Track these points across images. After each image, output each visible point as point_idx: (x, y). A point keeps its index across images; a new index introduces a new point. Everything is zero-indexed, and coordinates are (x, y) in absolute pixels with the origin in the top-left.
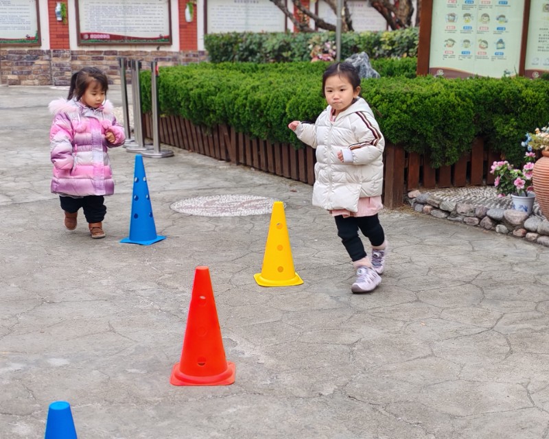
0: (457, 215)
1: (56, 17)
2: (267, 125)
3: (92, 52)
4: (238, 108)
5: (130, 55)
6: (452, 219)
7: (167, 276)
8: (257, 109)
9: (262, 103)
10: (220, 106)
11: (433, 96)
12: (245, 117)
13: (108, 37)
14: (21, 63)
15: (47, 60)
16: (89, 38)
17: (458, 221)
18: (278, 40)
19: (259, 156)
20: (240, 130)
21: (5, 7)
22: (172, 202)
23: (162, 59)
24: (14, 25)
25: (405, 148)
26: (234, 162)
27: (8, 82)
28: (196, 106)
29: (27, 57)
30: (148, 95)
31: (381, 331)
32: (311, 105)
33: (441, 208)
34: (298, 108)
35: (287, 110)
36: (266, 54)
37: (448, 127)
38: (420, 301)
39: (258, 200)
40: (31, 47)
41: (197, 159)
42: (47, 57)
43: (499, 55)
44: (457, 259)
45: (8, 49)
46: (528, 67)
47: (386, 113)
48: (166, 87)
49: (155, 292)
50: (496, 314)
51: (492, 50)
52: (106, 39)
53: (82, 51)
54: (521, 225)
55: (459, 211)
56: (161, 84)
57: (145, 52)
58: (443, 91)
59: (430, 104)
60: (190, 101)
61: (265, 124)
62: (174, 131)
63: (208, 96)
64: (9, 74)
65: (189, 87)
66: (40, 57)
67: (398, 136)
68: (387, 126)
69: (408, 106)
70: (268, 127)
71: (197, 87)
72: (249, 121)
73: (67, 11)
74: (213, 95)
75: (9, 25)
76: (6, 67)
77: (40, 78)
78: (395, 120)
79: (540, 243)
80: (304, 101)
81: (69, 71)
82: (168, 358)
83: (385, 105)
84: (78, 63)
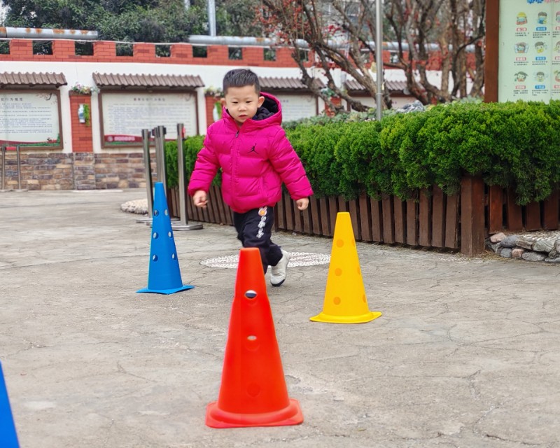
0: (557, 255)
1: (79, 119)
3: (116, 154)
6: (552, 260)
7: (197, 319)
9: (305, 149)
11: (518, 113)
13: (133, 139)
14: (42, 167)
15: (69, 164)
16: (114, 141)
19: (302, 218)
21: (26, 110)
22: (202, 260)
24: (35, 128)
25: (485, 179)
27: (28, 187)
29: (49, 161)
30: (174, 165)
31: (505, 362)
32: (366, 141)
33: (535, 249)
34: (348, 148)
35: (335, 153)
37: (538, 151)
38: (547, 332)
39: (305, 256)
40: (53, 150)
42: (69, 161)
45: (29, 153)
47: (460, 136)
49: (181, 333)
52: (131, 141)
53: (106, 154)
56: (188, 150)
58: (529, 108)
59: (514, 122)
64: (29, 179)
66: (62, 161)
67: (477, 163)
68: (462, 152)
69: (487, 125)
70: (312, 178)
73: (90, 113)
75: (30, 128)
76: (26, 172)
77: (62, 182)
78: (472, 143)
80: (356, 138)
81: (92, 174)
82: (200, 398)
83: (458, 128)
84: (102, 166)
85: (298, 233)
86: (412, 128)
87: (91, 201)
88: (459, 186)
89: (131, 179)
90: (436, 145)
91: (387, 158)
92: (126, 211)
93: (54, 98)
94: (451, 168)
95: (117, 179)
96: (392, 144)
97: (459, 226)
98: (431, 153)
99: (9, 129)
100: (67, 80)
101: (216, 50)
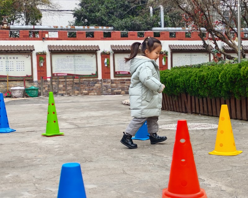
1: (105, 65)
2: (208, 89)
3: (120, 80)
4: (192, 82)
9: (205, 77)
10: (182, 83)
13: (128, 73)
14: (89, 85)
15: (100, 84)
16: (119, 74)
19: (203, 108)
20: (193, 94)
21: (83, 61)
24: (87, 69)
26: (190, 113)
27: (83, 94)
29: (92, 83)
32: (234, 73)
34: (226, 76)
35: (219, 78)
40: (94, 78)
41: (170, 113)
42: (100, 82)
45: (84, 79)
49: (150, 157)
52: (126, 74)
53: (116, 80)
61: (206, 88)
63: (176, 79)
64: (84, 90)
66: (98, 83)
72: (198, 88)
73: (110, 62)
75: (84, 69)
76: (83, 87)
77: (97, 92)
80: (229, 71)
81: (110, 88)
82: (159, 186)
84: (114, 85)
85: (202, 114)
87: (109, 100)
89: (126, 91)
92: (124, 104)
93: (94, 56)
95: (120, 90)
96: (246, 74)
99: (76, 69)
100: (100, 48)
101: (164, 34)
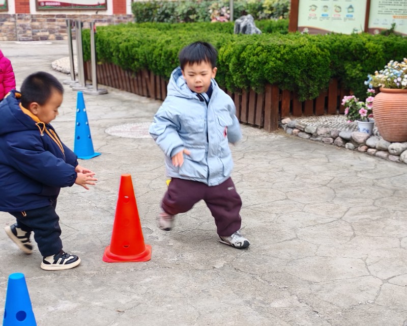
0: (317, 136)
3: (47, 15)
5: (76, 17)
6: (314, 139)
7: (101, 182)
8: (169, 57)
9: (174, 53)
10: (142, 56)
11: (300, 47)
12: (160, 64)
15: (13, 22)
16: (45, 5)
17: (317, 141)
18: (186, 6)
20: (158, 74)
22: (106, 128)
23: (100, 21)
25: (279, 86)
26: (153, 98)
28: (124, 56)
31: (260, 221)
33: (306, 131)
36: (177, 17)
37: (311, 71)
38: (289, 199)
40: (1, 11)
41: (126, 95)
42: (13, 19)
43: (350, 17)
44: (316, 169)
46: (371, 26)
47: (265, 60)
48: (101, 41)
49: (92, 194)
50: (344, 208)
51: (344, 13)
52: (57, 6)
53: (39, 15)
54: (364, 143)
55: (319, 133)
56: (98, 39)
57: (87, 16)
58: (308, 43)
59: (298, 54)
60: (120, 52)
62: (108, 74)
63: (133, 48)
65: (119, 41)
66: (8, 19)
67: (274, 77)
68: (266, 70)
69: (281, 55)
71: (125, 41)
72: (164, 67)
74: (137, 47)
77: (9, 35)
78: (272, 66)
79: (378, 156)
81: (30, 30)
83: (264, 54)
84: (36, 24)
86: (237, 52)
88: (264, 89)
89: (57, 34)
90: (251, 64)
91: (223, 66)
94: (259, 79)
95: (47, 33)
96: (226, 60)
97: (263, 113)
98: (248, 69)
